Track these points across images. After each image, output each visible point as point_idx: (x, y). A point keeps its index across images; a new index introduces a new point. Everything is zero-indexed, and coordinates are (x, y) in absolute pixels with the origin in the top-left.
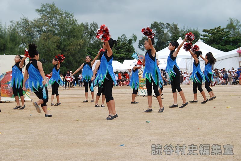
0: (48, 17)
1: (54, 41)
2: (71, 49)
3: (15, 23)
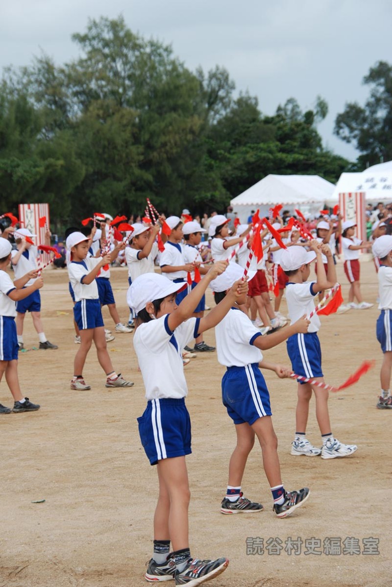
0: (106, 56)
1: (125, 122)
2: (170, 142)
3: (18, 72)
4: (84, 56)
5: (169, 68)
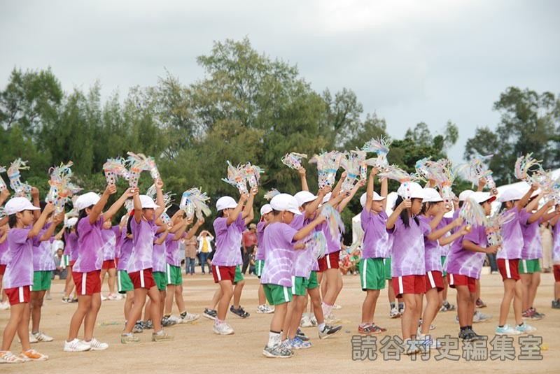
0: (233, 78)
1: (249, 142)
3: (145, 93)
4: (210, 78)
5: (295, 89)
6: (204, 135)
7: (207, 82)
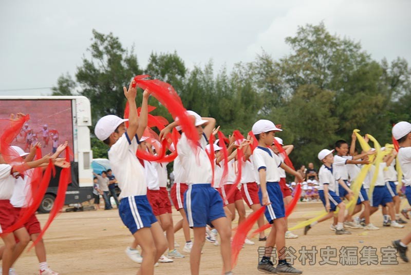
0: (311, 53)
1: (324, 100)
2: (359, 114)
3: (246, 67)
4: (294, 54)
5: (359, 59)
6: (291, 95)
7: (292, 57)
